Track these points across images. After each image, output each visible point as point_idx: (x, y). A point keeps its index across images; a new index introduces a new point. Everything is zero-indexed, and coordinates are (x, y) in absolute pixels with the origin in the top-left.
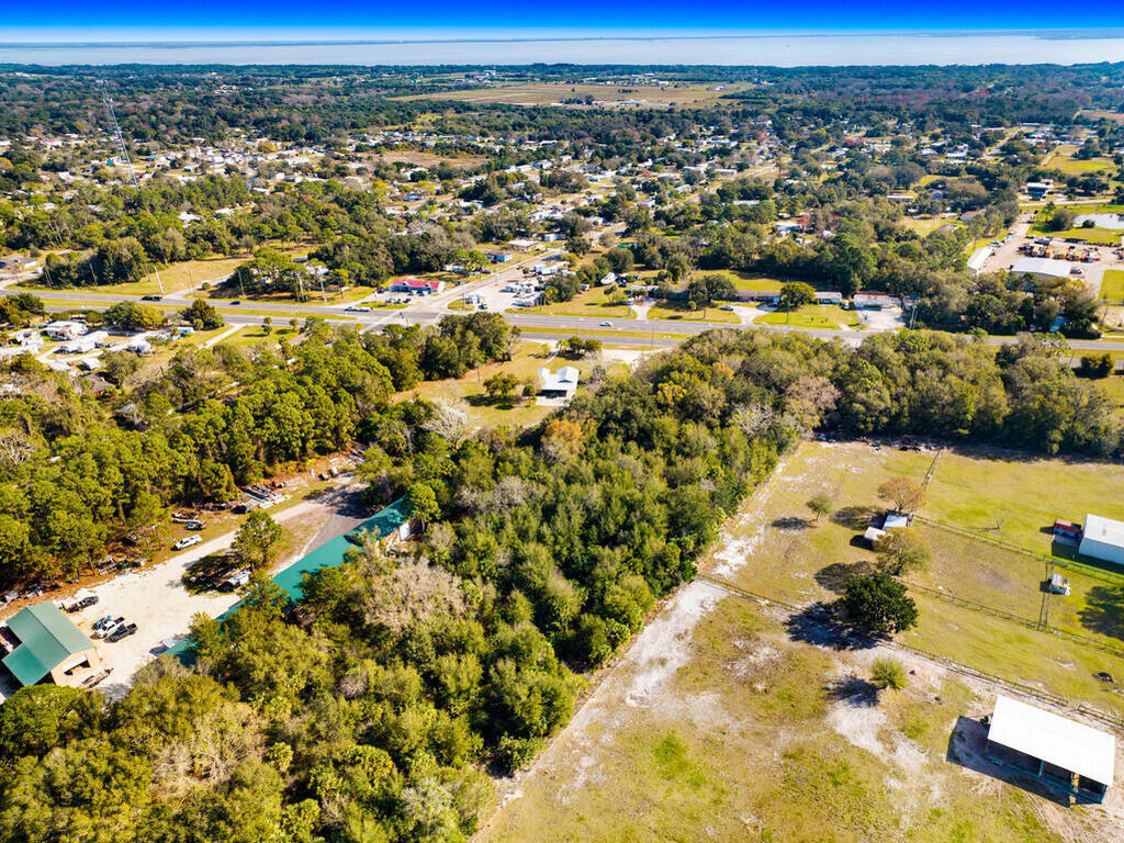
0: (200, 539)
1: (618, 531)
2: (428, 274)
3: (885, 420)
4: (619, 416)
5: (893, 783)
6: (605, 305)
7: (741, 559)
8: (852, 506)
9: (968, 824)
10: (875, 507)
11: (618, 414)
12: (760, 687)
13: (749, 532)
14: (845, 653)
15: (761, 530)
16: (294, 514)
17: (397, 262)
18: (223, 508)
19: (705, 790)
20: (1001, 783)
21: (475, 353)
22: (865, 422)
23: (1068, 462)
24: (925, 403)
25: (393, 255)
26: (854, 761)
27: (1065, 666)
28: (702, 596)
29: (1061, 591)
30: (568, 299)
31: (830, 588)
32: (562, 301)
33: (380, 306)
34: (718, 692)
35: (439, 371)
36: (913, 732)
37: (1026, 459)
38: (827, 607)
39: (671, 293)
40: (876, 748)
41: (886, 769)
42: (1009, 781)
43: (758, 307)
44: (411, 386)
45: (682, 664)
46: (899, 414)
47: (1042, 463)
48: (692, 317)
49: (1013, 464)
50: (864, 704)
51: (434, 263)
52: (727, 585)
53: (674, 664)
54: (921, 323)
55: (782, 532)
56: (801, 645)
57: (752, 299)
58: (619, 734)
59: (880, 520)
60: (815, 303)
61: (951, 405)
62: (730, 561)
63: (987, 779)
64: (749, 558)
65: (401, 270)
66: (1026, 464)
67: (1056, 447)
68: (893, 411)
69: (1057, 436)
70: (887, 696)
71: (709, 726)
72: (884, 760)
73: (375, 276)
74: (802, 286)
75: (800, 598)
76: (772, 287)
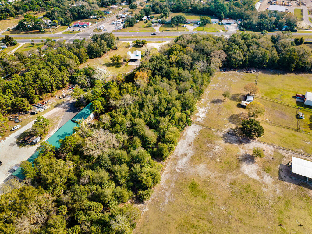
0: (20, 126)
1: (165, 111)
2: (85, 20)
3: (241, 63)
4: (158, 68)
5: (265, 189)
6: (145, 27)
7: (204, 115)
8: (235, 94)
9: (289, 201)
10: (242, 93)
11: (158, 67)
12: (218, 160)
13: (205, 105)
14: (242, 146)
15: (209, 104)
16: (53, 113)
17: (74, 16)
18: (27, 113)
19: (207, 199)
20: (296, 186)
21: (106, 48)
22: (235, 64)
23: (296, 74)
24: (254, 57)
25: (72, 14)
26: (252, 183)
27: (307, 143)
28: (194, 130)
29: (302, 117)
30: (132, 26)
31: (233, 123)
33: (70, 33)
34: (205, 164)
35: (94, 55)
36: (267, 171)
37: (284, 73)
38: (234, 130)
39: (166, 22)
40: (257, 178)
41: (261, 185)
42: (299, 184)
43: (193, 25)
44: (85, 61)
45: (192, 155)
46: (245, 61)
47: (288, 75)
48: (174, 30)
49: (280, 75)
50: (251, 163)
51: (86, 16)
52: (201, 125)
53: (189, 155)
54: (244, 29)
55: (215, 104)
56: (228, 144)
57: (191, 23)
58: (176, 182)
59: (245, 98)
60: (211, 23)
61: (262, 57)
62: (201, 116)
63: (292, 185)
64: (206, 114)
65: (75, 19)
66: (284, 75)
67: (293, 69)
68: (244, 60)
69: (293, 66)
70: (257, 159)
71: (204, 176)
72: (260, 181)
73: (67, 22)
74: (207, 18)
75: (225, 127)
76: (197, 18)
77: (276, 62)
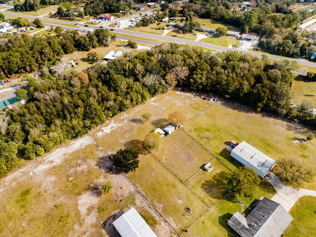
5: (77, 227)
6: (156, 29)
7: (109, 131)
8: (164, 118)
12: (71, 179)
13: (121, 121)
14: (108, 174)
15: (126, 121)
19: (22, 210)
23: (263, 116)
26: (73, 215)
27: (179, 201)
32: (144, 26)
34: (57, 177)
36: (101, 210)
40: (84, 212)
41: (79, 221)
43: (206, 35)
45: (56, 165)
47: (254, 114)
48: (181, 36)
49: (241, 112)
50: (95, 195)
51: (116, 10)
52: (95, 140)
53: (54, 164)
55: (131, 123)
56: (97, 167)
57: (207, 31)
58: (18, 183)
60: (228, 35)
61: (225, 85)
62: (105, 131)
64: (112, 131)
66: (246, 114)
67: (259, 109)
68: (205, 83)
69: (261, 105)
71: (44, 188)
72: (82, 217)
75: (113, 150)
76: (214, 27)
77: (241, 95)
